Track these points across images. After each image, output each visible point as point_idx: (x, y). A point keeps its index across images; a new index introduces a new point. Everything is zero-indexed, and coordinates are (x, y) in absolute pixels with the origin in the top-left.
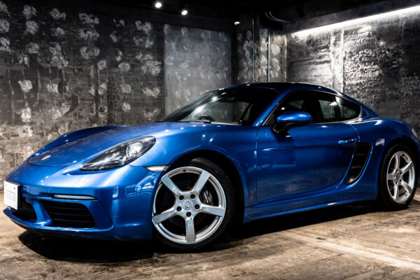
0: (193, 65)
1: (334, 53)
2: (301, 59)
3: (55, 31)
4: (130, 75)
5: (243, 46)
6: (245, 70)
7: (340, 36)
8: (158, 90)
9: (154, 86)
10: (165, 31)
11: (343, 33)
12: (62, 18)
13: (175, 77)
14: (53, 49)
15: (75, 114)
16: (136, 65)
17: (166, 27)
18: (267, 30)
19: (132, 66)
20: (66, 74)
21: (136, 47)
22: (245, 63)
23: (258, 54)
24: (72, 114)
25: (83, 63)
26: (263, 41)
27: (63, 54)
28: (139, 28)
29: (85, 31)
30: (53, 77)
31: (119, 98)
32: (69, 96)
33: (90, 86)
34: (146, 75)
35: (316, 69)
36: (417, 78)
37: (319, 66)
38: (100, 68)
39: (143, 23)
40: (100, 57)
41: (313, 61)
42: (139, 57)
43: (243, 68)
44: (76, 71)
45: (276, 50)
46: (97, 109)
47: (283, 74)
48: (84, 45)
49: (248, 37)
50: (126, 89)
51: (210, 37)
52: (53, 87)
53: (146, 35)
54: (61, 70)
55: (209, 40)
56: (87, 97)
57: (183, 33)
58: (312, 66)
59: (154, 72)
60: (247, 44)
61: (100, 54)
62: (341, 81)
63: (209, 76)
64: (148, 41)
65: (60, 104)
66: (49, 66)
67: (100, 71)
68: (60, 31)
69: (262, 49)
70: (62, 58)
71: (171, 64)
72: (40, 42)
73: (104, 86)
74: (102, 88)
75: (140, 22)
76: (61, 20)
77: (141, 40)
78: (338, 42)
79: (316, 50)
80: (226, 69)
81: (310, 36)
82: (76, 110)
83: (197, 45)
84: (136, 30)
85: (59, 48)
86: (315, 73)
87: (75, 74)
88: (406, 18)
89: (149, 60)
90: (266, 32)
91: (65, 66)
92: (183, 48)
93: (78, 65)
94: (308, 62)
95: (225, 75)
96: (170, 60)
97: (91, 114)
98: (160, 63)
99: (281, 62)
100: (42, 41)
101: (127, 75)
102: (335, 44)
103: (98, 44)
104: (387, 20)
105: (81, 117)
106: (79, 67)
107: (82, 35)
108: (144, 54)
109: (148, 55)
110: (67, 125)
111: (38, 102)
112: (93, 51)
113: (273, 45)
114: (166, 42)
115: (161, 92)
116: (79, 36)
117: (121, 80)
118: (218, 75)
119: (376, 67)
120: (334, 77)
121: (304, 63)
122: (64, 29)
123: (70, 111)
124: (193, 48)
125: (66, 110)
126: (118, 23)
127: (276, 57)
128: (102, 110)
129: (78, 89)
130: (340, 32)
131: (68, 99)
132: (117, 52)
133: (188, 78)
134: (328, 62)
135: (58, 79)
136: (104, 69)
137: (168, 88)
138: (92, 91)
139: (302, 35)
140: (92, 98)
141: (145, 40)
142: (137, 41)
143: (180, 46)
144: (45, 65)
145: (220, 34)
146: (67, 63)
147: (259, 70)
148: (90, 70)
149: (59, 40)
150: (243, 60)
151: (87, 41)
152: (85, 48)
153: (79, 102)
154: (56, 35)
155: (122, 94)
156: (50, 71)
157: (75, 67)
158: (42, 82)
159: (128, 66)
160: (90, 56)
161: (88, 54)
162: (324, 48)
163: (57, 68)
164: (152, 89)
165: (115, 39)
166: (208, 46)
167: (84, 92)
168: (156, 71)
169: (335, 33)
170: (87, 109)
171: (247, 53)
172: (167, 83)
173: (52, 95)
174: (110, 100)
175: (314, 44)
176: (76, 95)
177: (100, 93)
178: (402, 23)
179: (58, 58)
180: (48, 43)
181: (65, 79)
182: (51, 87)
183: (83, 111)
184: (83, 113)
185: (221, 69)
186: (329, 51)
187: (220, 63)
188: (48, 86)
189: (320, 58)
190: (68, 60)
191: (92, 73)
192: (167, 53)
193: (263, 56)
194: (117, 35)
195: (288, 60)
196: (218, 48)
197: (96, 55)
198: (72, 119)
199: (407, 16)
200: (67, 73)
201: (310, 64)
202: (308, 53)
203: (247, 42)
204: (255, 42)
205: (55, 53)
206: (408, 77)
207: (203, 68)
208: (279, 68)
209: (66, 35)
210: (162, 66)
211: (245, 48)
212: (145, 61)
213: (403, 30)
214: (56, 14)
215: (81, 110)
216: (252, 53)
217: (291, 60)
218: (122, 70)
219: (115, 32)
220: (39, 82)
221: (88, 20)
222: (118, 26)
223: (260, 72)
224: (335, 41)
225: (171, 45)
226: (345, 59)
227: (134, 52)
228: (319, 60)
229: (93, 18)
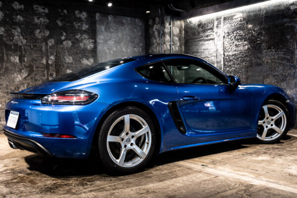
0: (118, 42)
1: (216, 33)
2: (194, 37)
3: (16, 18)
4: (71, 49)
5: (153, 28)
6: (154, 46)
7: (220, 21)
8: (92, 60)
9: (89, 57)
10: (97, 18)
11: (223, 19)
12: (21, 9)
13: (104, 51)
14: (15, 31)
15: (32, 78)
16: (76, 42)
17: (98, 15)
18: (169, 17)
19: (73, 43)
20: (24, 49)
21: (76, 30)
22: (154, 41)
23: (164, 34)
24: (29, 78)
25: (38, 41)
26: (167, 25)
27: (22, 35)
28: (78, 16)
29: (38, 18)
30: (15, 51)
31: (63, 66)
32: (27, 65)
33: (43, 57)
34: (83, 50)
35: (204, 45)
36: (273, 50)
37: (207, 42)
38: (50, 44)
39: (81, 12)
40: (50, 37)
41: (202, 38)
42: (78, 37)
43: (153, 44)
44: (32, 47)
45: (176, 31)
46: (48, 74)
47: (181, 47)
48: (37, 28)
49: (157, 22)
50: (69, 59)
51: (129, 22)
52: (15, 59)
53: (83, 21)
54: (21, 46)
55: (128, 24)
56: (41, 66)
57: (110, 19)
58: (201, 43)
59: (89, 48)
60: (155, 27)
61: (49, 34)
62: (222, 53)
63: (129, 50)
64: (84, 25)
65: (20, 71)
66: (12, 43)
67: (50, 47)
68: (20, 18)
69: (167, 31)
70: (21, 38)
71: (101, 41)
72: (5, 26)
73: (52, 57)
74: (51, 59)
75: (78, 12)
76: (20, 10)
77: (79, 24)
78: (219, 25)
79: (204, 31)
80: (141, 45)
81: (200, 21)
82: (32, 75)
83: (120, 28)
84: (76, 17)
85: (19, 30)
86: (203, 47)
87: (32, 49)
88: (266, 8)
89: (85, 39)
90: (169, 18)
91: (24, 43)
92: (110, 30)
93: (33, 43)
94: (199, 39)
95: (141, 49)
96: (100, 38)
97: (44, 78)
98: (93, 41)
99: (180, 40)
100: (7, 26)
101: (69, 49)
102: (217, 27)
103: (48, 27)
104: (252, 10)
105: (36, 80)
106: (34, 44)
107: (36, 21)
108: (82, 34)
109: (85, 35)
110: (26, 86)
111: (4, 70)
112: (44, 32)
113: (175, 27)
114: (98, 25)
115: (95, 62)
116: (34, 21)
117: (65, 53)
118: (135, 49)
119: (246, 42)
120: (217, 50)
121: (196, 40)
122: (23, 17)
123: (28, 75)
124: (117, 30)
125: (25, 75)
126: (62, 12)
127: (177, 36)
128: (51, 75)
129: (33, 60)
130: (221, 18)
131: (26, 67)
132: (62, 33)
133: (114, 51)
134: (213, 39)
135: (19, 53)
136: (53, 45)
137: (99, 59)
138: (44, 61)
139: (195, 20)
140: (44, 66)
141: (82, 24)
142: (76, 25)
143: (107, 29)
144: (9, 43)
145: (137, 20)
146: (25, 41)
147: (165, 45)
148: (42, 46)
149: (19, 24)
150: (153, 38)
151: (40, 25)
152: (39, 31)
153: (34, 69)
154: (17, 21)
155: (66, 63)
156: (13, 47)
157: (31, 44)
158: (7, 55)
159: (70, 43)
160: (42, 36)
161: (40, 35)
162: (210, 29)
163: (18, 44)
164: (88, 59)
165: (60, 23)
166: (128, 29)
167: (38, 62)
168: (91, 47)
169: (217, 19)
170: (40, 74)
171: (156, 33)
172: (99, 55)
173: (14, 64)
174: (57, 67)
175: (202, 27)
176: (32, 64)
177: (50, 62)
178: (263, 12)
179: (18, 38)
180: (11, 26)
181: (24, 53)
182: (13, 59)
183: (38, 75)
184: (37, 77)
185: (138, 45)
186: (213, 32)
187: (137, 40)
188: (12, 58)
189: (207, 36)
190: (26, 39)
191: (44, 49)
192: (98, 33)
193: (167, 36)
194: (62, 21)
195: (185, 38)
196: (135, 30)
197: (46, 35)
198: (30, 81)
199: (267, 7)
200: (26, 48)
201: (201, 41)
202: (199, 33)
203: (156, 25)
204: (161, 25)
205: (16, 34)
206: (267, 49)
207: (125, 44)
208: (179, 43)
209: (24, 21)
210: (95, 43)
211: (154, 30)
212: (82, 39)
213: (264, 16)
214: (17, 6)
215: (36, 75)
216: (159, 33)
217: (187, 38)
218: (66, 46)
219: (60, 19)
220: (5, 55)
221: (41, 10)
222: (62, 14)
223: (165, 47)
224: (218, 24)
225: (101, 28)
226: (224, 37)
227: (74, 33)
228: (206, 38)
229: (44, 9)
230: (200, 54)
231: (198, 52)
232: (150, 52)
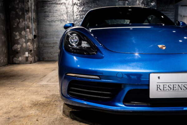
6: (16, 2)
35: (57, 7)
58: (53, 5)
86: (56, 9)
94: (51, 2)
121: (48, 3)
134: (65, 4)
201: (53, 3)
228: (59, 3)
230: (52, 13)
231: (50, 12)
232: (10, 7)
